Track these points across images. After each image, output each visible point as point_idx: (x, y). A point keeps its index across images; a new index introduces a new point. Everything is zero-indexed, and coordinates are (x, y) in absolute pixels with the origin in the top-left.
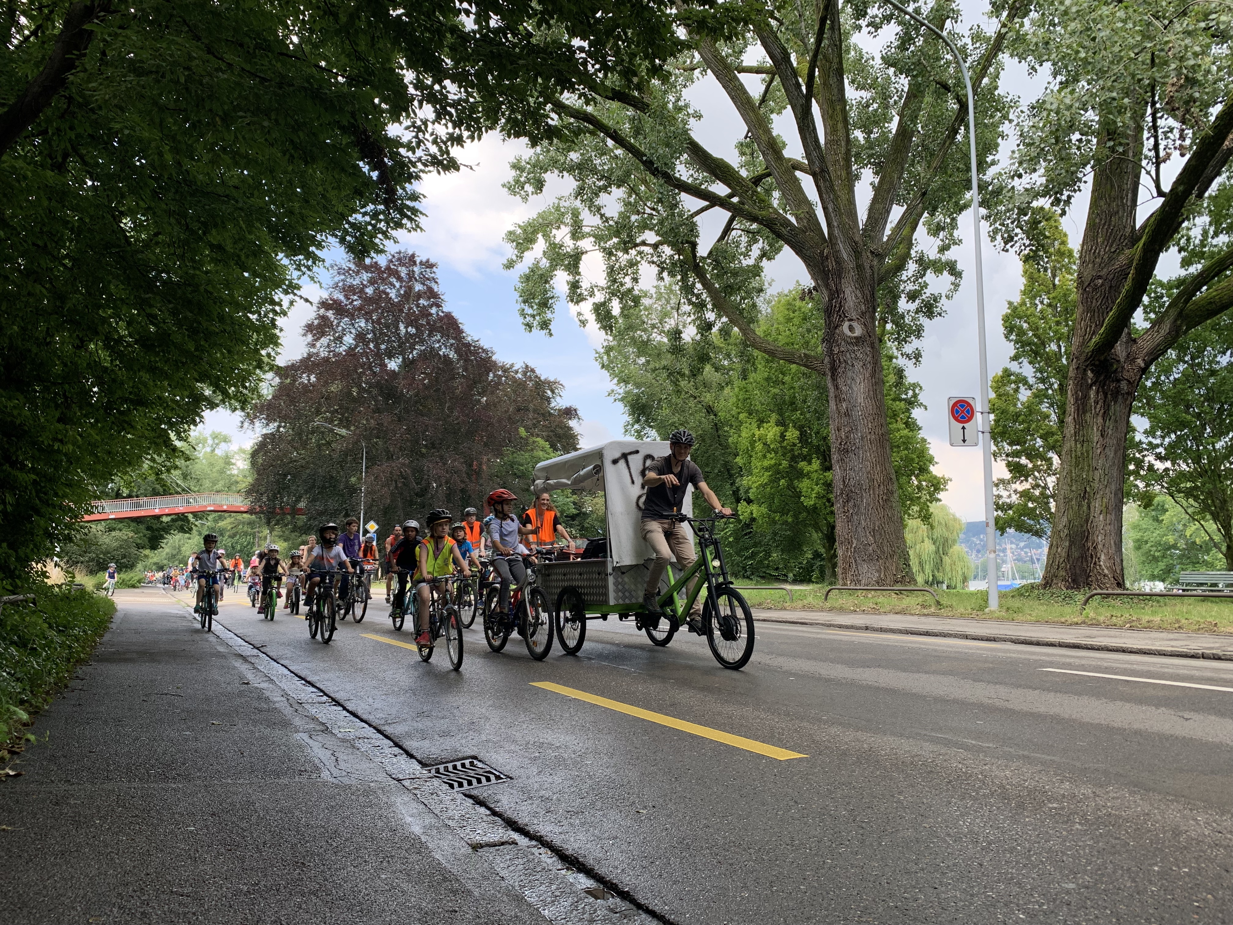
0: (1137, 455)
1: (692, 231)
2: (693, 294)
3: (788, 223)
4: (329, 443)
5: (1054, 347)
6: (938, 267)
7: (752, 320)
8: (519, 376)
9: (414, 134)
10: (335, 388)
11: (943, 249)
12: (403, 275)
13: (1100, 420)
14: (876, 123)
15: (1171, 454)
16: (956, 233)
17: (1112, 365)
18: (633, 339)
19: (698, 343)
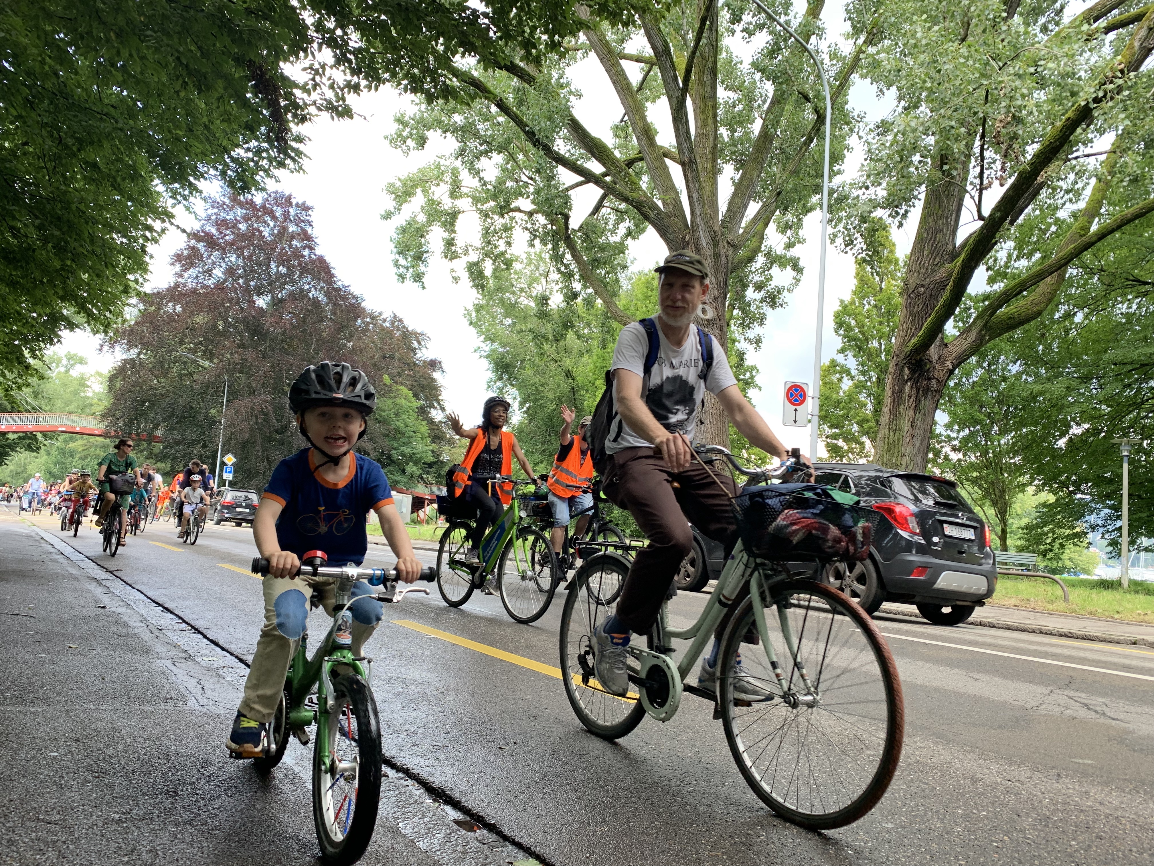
0: (937, 446)
1: (566, 203)
2: (562, 263)
3: (655, 207)
4: (191, 374)
5: (875, 344)
6: (781, 261)
7: (615, 294)
8: (387, 324)
9: (311, 76)
10: (201, 319)
11: (789, 246)
12: (277, 214)
13: (911, 412)
14: (741, 123)
15: (963, 447)
16: (801, 232)
17: (925, 365)
18: (502, 300)
19: (564, 310)
